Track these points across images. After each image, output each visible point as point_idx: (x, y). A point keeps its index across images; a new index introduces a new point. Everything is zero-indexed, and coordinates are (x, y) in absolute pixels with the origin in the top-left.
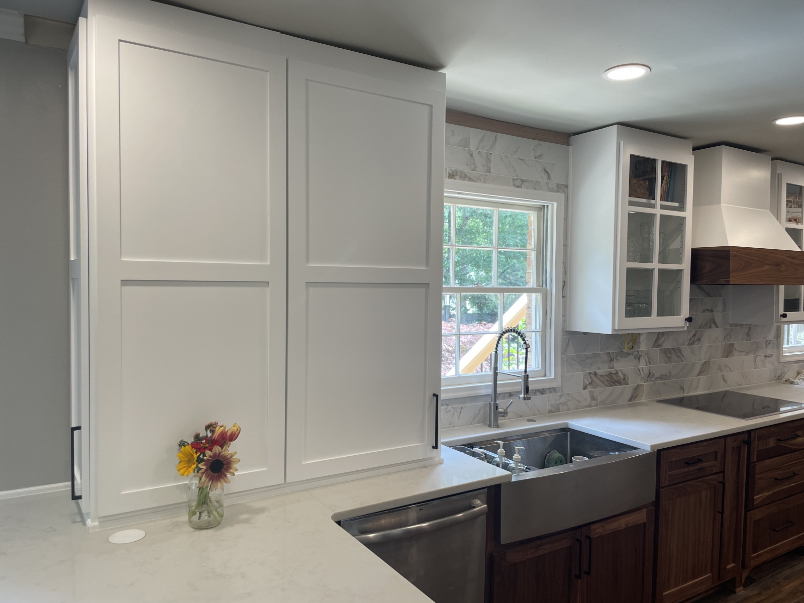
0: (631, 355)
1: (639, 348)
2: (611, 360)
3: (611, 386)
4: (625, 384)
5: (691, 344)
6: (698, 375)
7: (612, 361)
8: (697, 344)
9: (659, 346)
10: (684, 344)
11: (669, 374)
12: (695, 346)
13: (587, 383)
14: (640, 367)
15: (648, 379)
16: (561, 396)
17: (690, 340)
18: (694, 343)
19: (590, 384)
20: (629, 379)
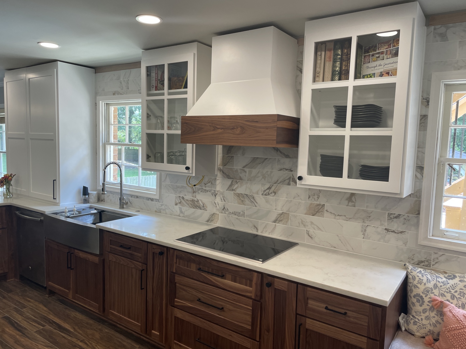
0: (208, 192)
1: (215, 188)
3: (194, 208)
4: (203, 209)
5: (266, 195)
7: (194, 193)
8: (272, 196)
9: (233, 190)
10: (257, 193)
11: (242, 213)
12: (271, 197)
13: (178, 202)
14: (216, 202)
15: (223, 211)
16: (162, 205)
17: (264, 191)
18: (269, 194)
19: (180, 203)
20: (207, 207)
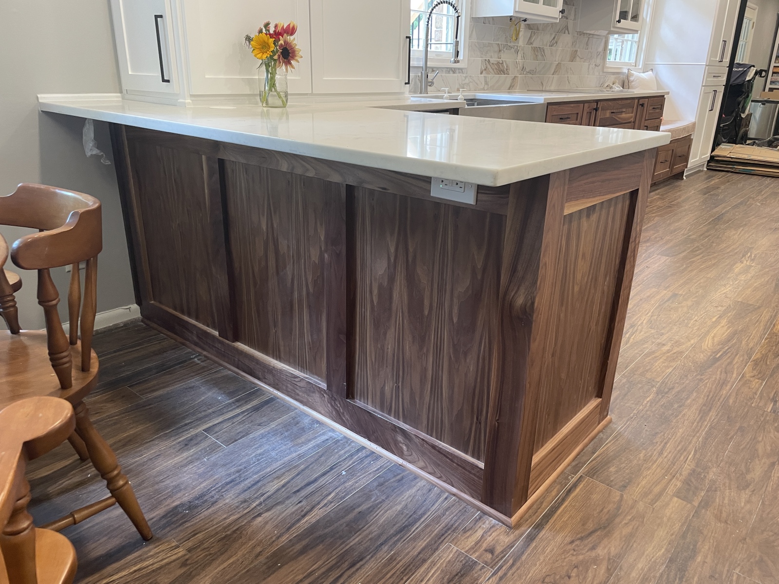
0: (512, 49)
2: (500, 51)
3: (498, 74)
4: (507, 74)
5: (551, 46)
6: (553, 74)
9: (531, 43)
11: (535, 70)
13: (483, 69)
14: (517, 60)
15: (522, 72)
16: (466, 77)
17: (551, 42)
18: (553, 45)
19: (485, 69)
20: (510, 70)
